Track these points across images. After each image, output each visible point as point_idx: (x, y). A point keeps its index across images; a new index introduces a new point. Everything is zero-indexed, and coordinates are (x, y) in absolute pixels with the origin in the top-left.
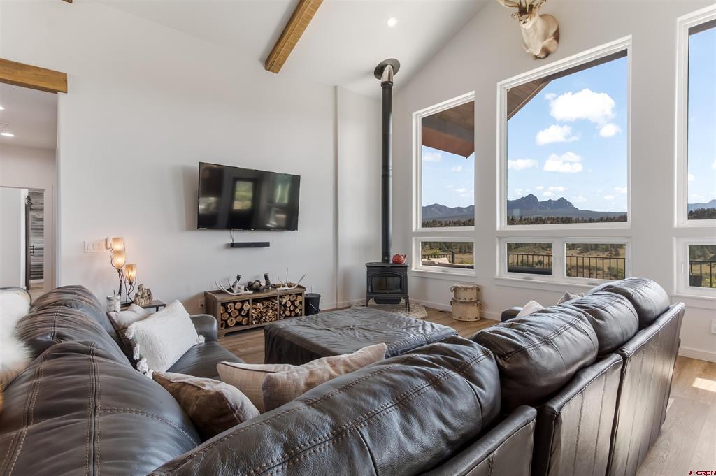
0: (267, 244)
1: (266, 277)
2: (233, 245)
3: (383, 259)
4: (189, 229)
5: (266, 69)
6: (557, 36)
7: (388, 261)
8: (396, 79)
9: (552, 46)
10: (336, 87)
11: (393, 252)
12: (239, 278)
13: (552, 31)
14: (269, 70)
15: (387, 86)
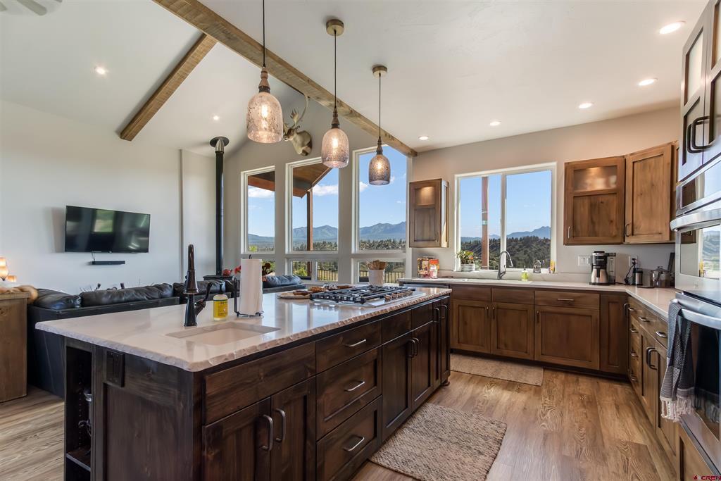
0: (123, 262)
1: (122, 285)
2: (94, 263)
3: (217, 273)
4: (58, 251)
5: (121, 138)
6: (310, 145)
7: (221, 273)
8: (226, 149)
9: (308, 150)
10: (181, 151)
11: (224, 268)
12: (99, 286)
13: (306, 143)
14: (124, 139)
15: (219, 155)
